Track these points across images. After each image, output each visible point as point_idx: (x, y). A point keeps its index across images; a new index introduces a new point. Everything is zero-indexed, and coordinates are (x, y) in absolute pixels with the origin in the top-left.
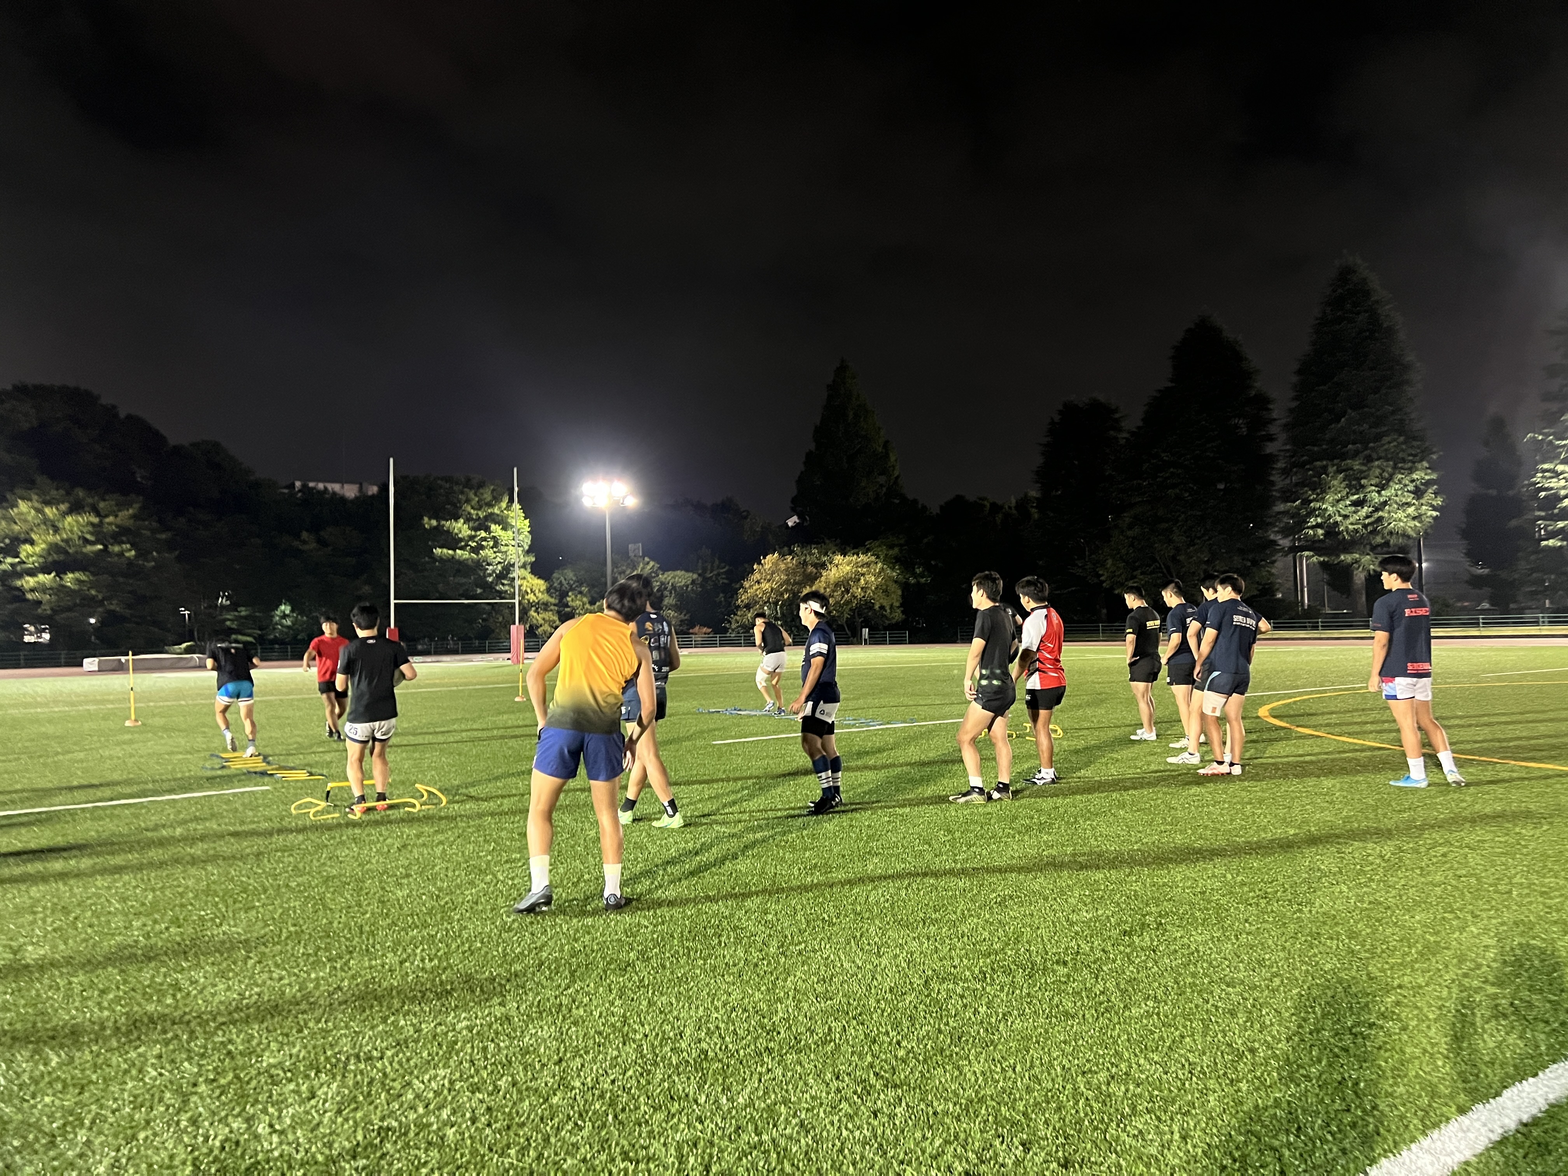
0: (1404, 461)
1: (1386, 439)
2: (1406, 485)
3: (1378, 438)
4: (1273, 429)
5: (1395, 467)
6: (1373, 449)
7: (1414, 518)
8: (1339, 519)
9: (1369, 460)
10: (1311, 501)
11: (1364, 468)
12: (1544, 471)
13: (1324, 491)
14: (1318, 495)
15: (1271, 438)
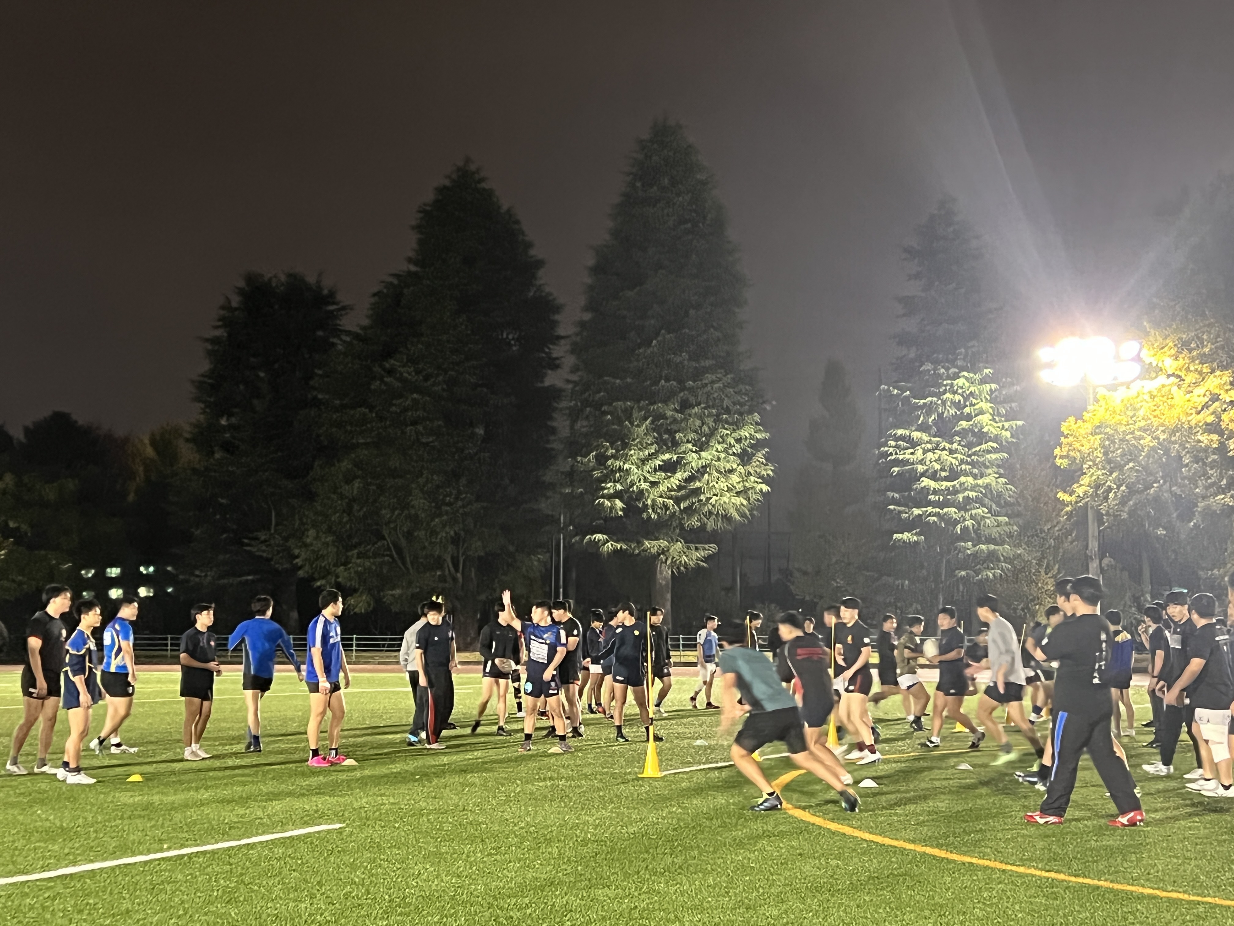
0: (728, 411)
1: (710, 377)
2: (731, 446)
3: (697, 375)
4: (558, 351)
5: (718, 419)
6: (691, 390)
7: (738, 494)
8: (644, 486)
9: (685, 406)
10: (608, 458)
11: (679, 416)
12: (897, 439)
13: (626, 445)
14: (618, 451)
15: (554, 364)
